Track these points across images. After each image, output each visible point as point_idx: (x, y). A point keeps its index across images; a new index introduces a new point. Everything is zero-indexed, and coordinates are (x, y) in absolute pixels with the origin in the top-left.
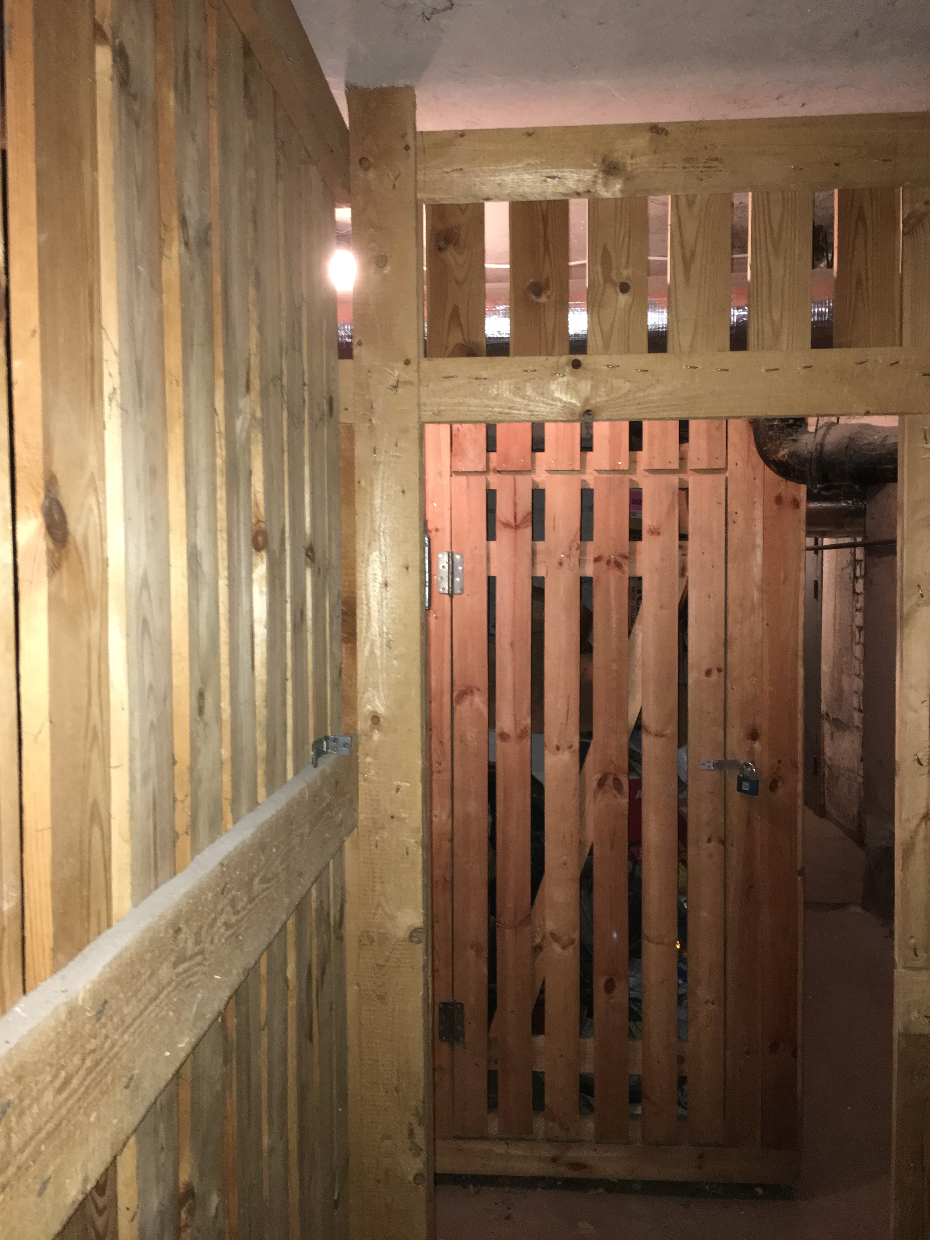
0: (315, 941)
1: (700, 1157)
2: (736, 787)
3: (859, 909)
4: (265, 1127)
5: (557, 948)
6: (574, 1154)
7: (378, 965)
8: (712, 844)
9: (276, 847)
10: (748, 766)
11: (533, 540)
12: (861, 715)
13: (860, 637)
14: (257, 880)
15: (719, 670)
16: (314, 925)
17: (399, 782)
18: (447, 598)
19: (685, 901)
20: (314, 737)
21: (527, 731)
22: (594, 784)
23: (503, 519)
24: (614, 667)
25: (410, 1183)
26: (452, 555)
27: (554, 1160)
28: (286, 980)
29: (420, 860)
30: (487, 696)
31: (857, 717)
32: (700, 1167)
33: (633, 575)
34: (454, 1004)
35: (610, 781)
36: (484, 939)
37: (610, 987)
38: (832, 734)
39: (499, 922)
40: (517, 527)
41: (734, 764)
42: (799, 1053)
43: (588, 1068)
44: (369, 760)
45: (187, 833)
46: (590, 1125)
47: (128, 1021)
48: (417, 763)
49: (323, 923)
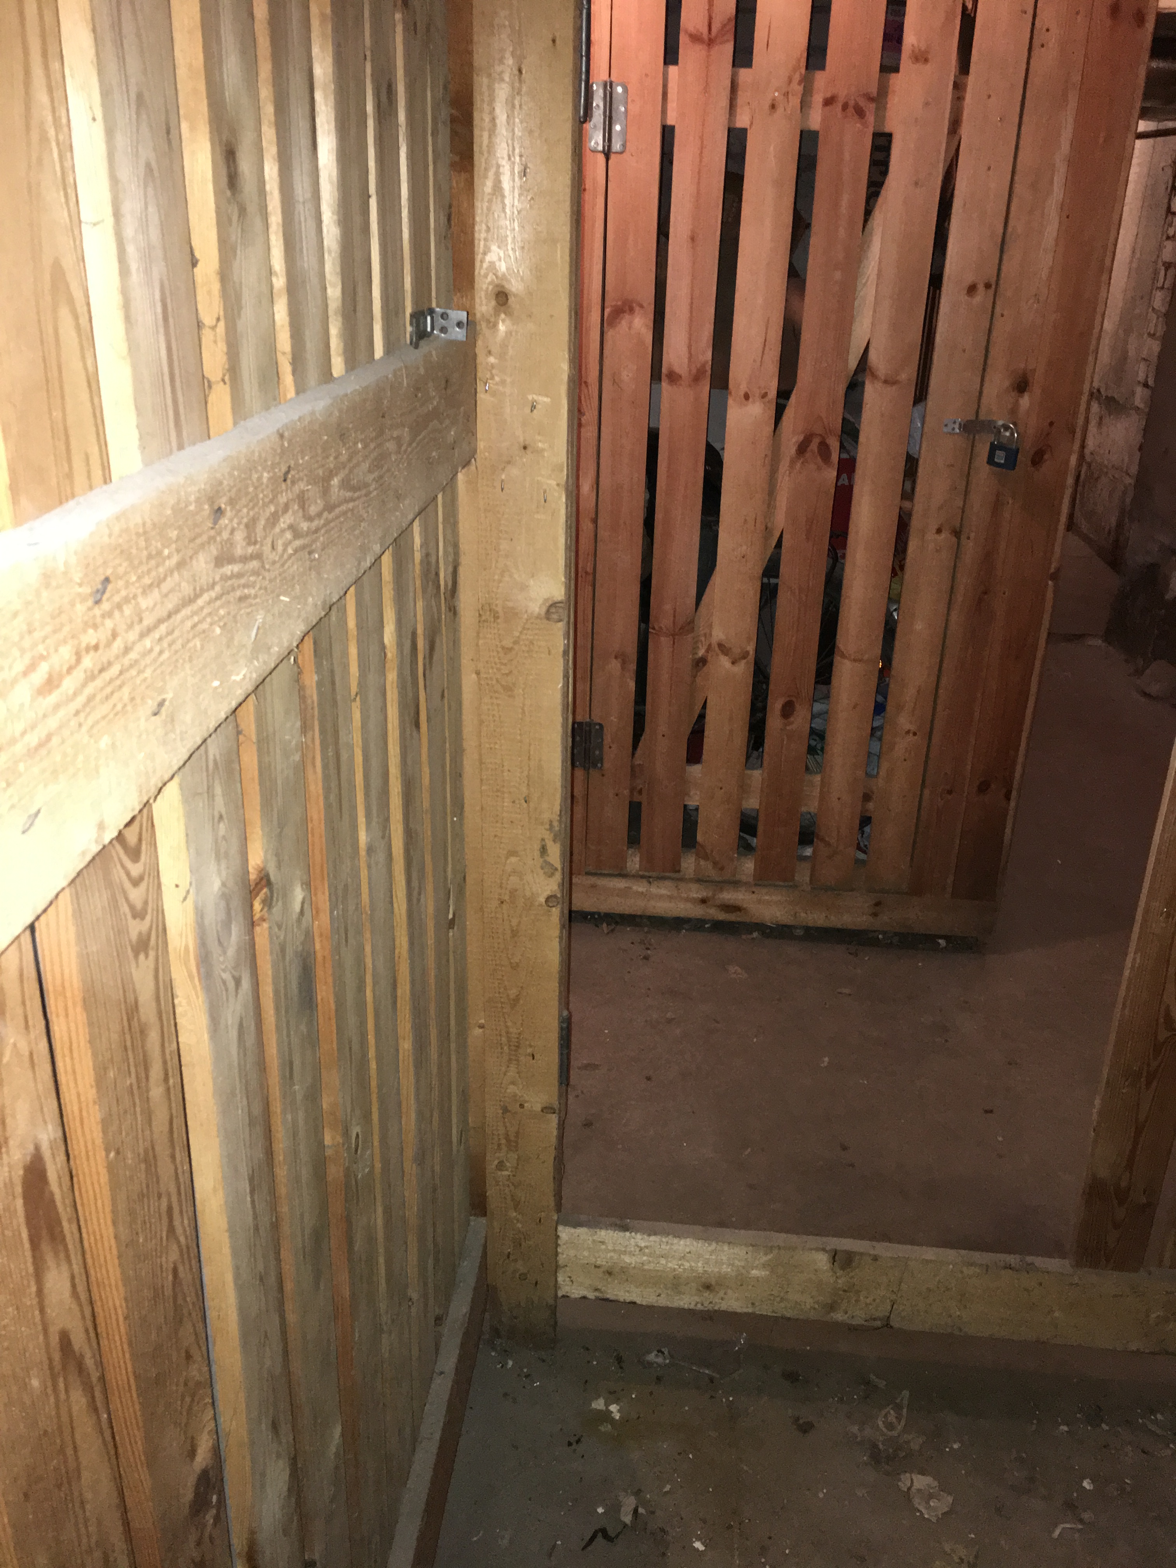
0: (420, 604)
1: (878, 904)
2: (986, 460)
3: (1099, 642)
4: (362, 820)
5: (725, 662)
6: (728, 896)
7: (503, 648)
8: (943, 536)
9: (362, 441)
10: (1007, 428)
11: (734, 65)
12: (1147, 392)
13: (1165, 279)
14: (335, 481)
15: (988, 286)
16: (418, 583)
17: (534, 396)
18: (601, 158)
19: (895, 610)
20: (413, 308)
21: (706, 371)
22: (793, 450)
23: (691, 29)
24: (838, 275)
25: (541, 905)
26: (611, 87)
27: (703, 901)
28: (383, 647)
29: (563, 511)
30: (652, 316)
31: (1140, 396)
32: (875, 915)
33: (881, 130)
34: (590, 724)
35: (814, 445)
36: (632, 650)
37: (788, 710)
38: (1101, 418)
39: (654, 628)
40: (710, 42)
41: (989, 426)
42: (1014, 793)
43: (752, 803)
44: (492, 360)
45: (223, 380)
46: (749, 866)
47: (148, 620)
48: (564, 368)
49: (430, 583)
